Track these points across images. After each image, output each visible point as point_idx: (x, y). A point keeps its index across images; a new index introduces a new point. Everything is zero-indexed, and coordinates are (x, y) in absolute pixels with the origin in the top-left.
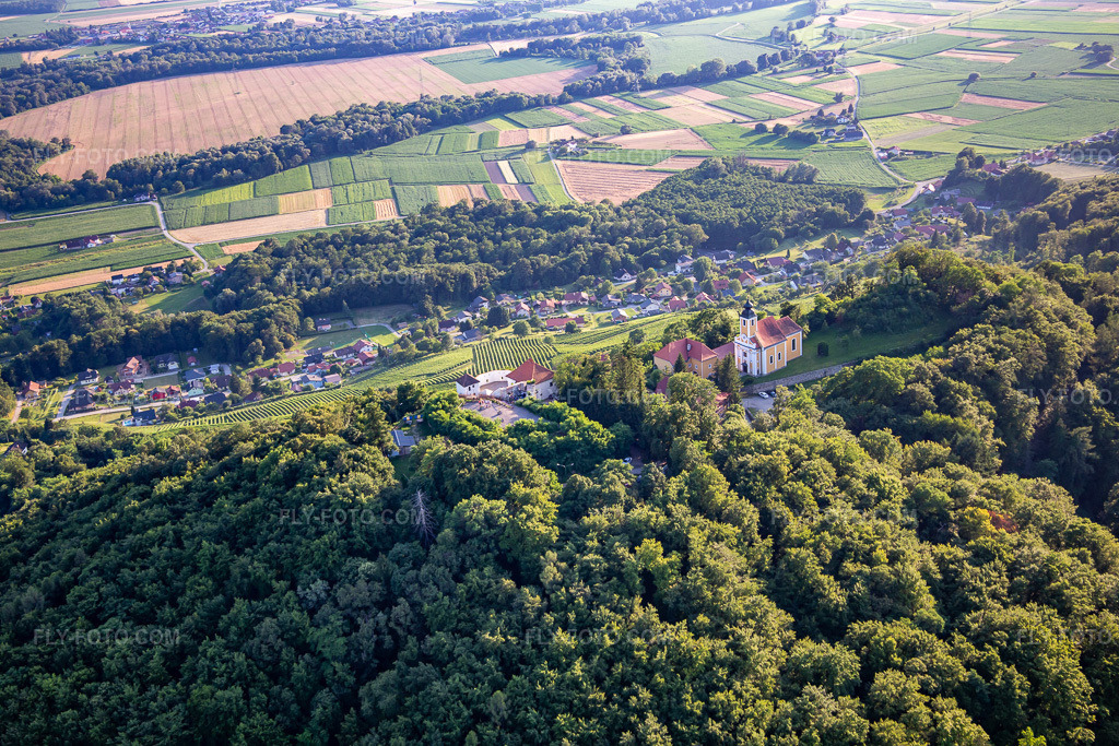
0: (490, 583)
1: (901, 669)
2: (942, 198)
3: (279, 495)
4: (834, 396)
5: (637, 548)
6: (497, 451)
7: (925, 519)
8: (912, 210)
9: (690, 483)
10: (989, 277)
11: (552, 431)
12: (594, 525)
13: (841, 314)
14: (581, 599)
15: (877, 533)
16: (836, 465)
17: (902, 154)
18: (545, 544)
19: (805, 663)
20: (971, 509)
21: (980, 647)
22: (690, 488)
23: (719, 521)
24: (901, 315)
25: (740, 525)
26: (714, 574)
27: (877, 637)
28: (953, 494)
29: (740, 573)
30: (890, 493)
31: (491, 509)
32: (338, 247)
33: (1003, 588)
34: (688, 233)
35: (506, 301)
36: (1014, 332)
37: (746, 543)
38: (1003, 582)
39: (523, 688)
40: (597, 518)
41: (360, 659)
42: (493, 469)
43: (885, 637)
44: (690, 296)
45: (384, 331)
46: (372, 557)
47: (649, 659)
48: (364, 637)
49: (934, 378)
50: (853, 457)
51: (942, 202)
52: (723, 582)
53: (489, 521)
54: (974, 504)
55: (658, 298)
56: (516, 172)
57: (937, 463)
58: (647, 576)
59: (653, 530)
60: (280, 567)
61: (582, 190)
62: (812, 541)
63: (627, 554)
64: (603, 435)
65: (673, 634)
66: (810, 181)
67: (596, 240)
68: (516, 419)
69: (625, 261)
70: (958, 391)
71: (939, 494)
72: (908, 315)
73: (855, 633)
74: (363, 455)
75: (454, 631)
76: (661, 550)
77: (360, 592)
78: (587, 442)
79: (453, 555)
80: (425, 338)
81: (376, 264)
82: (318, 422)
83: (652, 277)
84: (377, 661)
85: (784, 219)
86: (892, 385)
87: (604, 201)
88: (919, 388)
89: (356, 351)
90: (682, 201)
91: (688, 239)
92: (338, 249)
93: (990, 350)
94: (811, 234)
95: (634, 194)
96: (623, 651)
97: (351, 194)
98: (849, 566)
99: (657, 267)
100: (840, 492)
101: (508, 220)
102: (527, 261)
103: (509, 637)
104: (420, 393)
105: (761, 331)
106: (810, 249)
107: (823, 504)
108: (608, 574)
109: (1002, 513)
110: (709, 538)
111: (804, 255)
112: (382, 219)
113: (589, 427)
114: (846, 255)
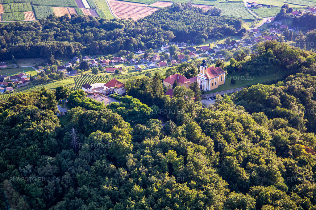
0: (105, 166)
1: (272, 204)
2: (274, 25)
3: (8, 129)
4: (240, 99)
5: (166, 154)
6: (106, 113)
7: (279, 148)
8: (261, 30)
9: (187, 129)
10: (302, 54)
11: (127, 107)
12: (148, 144)
13: (240, 67)
14: (144, 173)
15: (261, 152)
16: (243, 125)
17: (257, 6)
18: (127, 151)
19: (234, 201)
20: (297, 145)
21: (302, 198)
22: (186, 131)
23: (198, 145)
24: (266, 69)
25: (206, 147)
26: (197, 165)
27: (262, 192)
28: (290, 139)
29: (207, 166)
30: (265, 137)
31: (105, 136)
32: (9, 31)
33: (311, 176)
34: (167, 34)
35: (87, 59)
36: (312, 77)
37: (209, 154)
38: (311, 173)
39: (121, 208)
40: (149, 141)
41: (48, 197)
42: (105, 120)
43: (266, 192)
44: (168, 61)
45: (32, 70)
46: (53, 155)
47: (172, 197)
48: (50, 188)
49: (280, 94)
50: (250, 122)
51: (274, 27)
52: (201, 168)
53: (104, 141)
54: (298, 143)
55: (154, 61)
56: (90, 3)
57: (282, 127)
58: (170, 164)
59: (172, 147)
60: (10, 159)
61: (119, 13)
62: (235, 154)
63: (162, 156)
64: (148, 110)
65: (182, 188)
66: (218, 15)
67: (127, 35)
68: (110, 102)
69: (139, 45)
70: (290, 99)
71: (285, 138)
72: (268, 69)
73: (253, 191)
74: (46, 114)
75: (90, 185)
76: (176, 155)
77: (49, 169)
78: (142, 112)
79: (89, 155)
80: (52, 73)
81: (27, 40)
82: (23, 100)
83: (151, 52)
84: (55, 198)
85: (208, 31)
86: (263, 96)
87: (130, 19)
88: (275, 97)
89: (19, 78)
90: (164, 20)
91: (167, 37)
92: (8, 32)
93: (303, 83)
94: (219, 37)
95: (143, 16)
96: (161, 193)
97: (13, 8)
98: (250, 165)
99: (153, 48)
100: (246, 136)
101: (87, 24)
102: (97, 42)
103: (114, 187)
104: (66, 90)
105: (209, 72)
106: (219, 43)
107: (239, 140)
108: (154, 163)
109: (309, 147)
110: (195, 151)
111: (217, 46)
112: (28, 20)
113: (143, 106)
114: (234, 47)
